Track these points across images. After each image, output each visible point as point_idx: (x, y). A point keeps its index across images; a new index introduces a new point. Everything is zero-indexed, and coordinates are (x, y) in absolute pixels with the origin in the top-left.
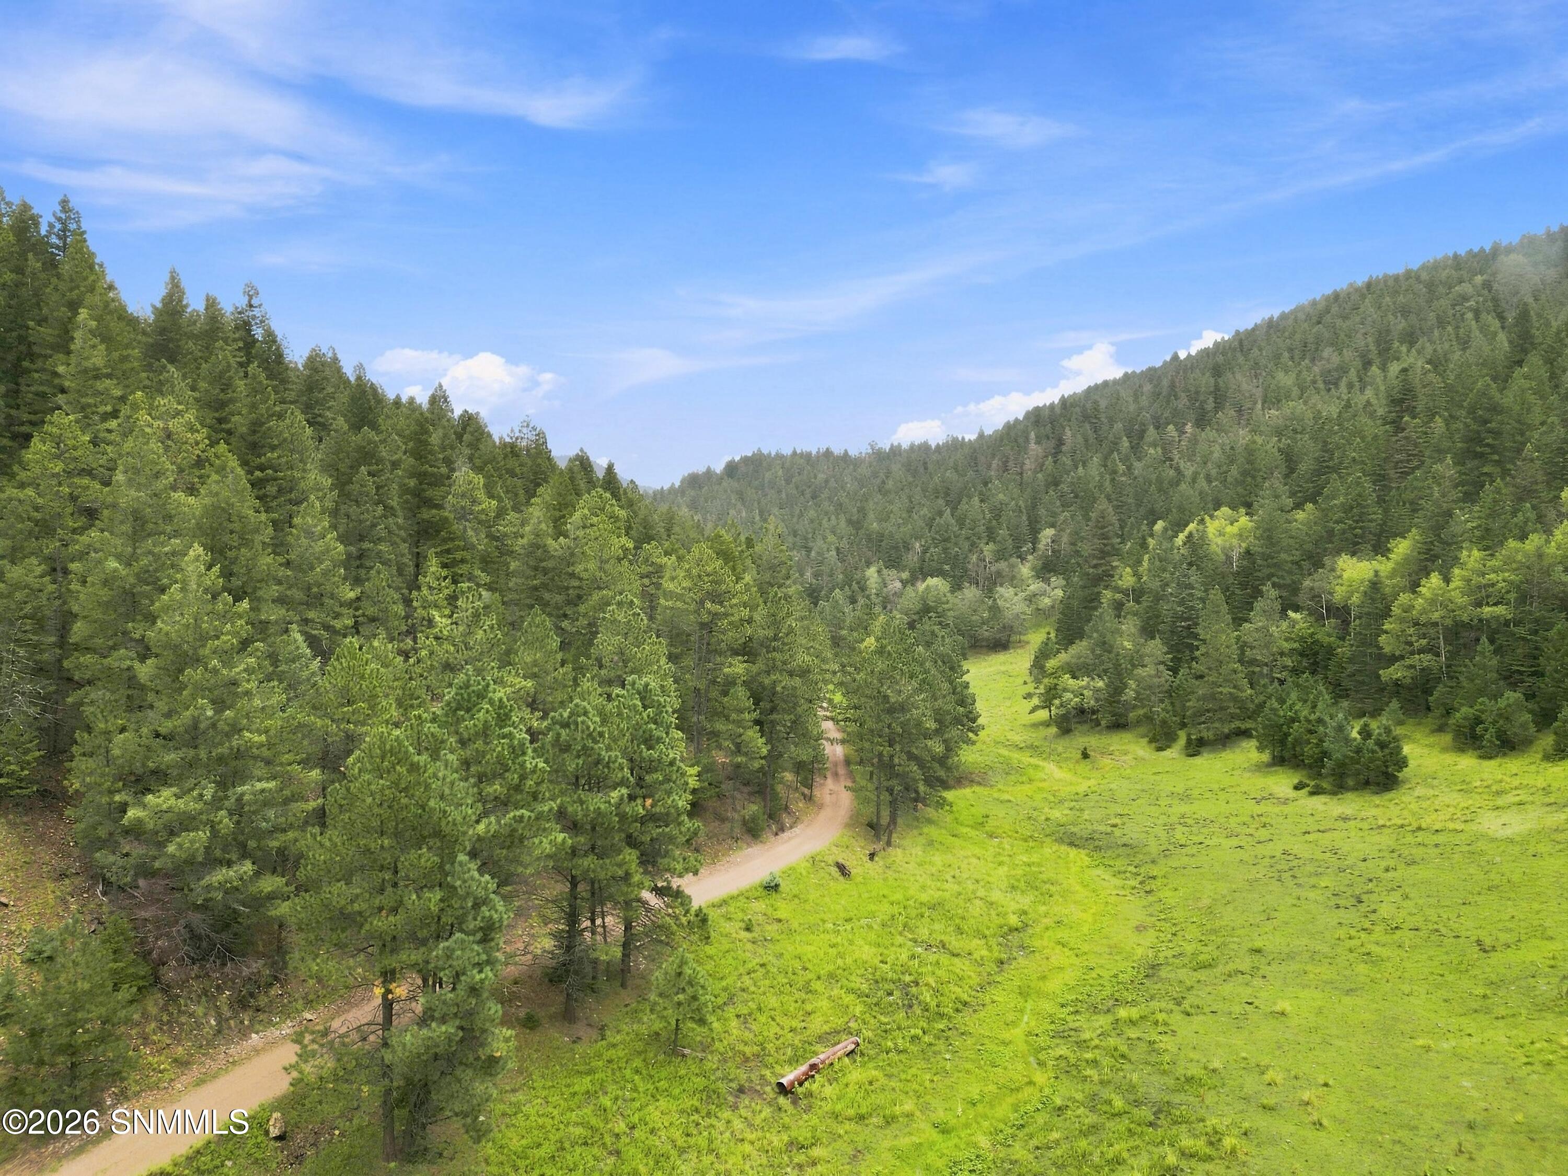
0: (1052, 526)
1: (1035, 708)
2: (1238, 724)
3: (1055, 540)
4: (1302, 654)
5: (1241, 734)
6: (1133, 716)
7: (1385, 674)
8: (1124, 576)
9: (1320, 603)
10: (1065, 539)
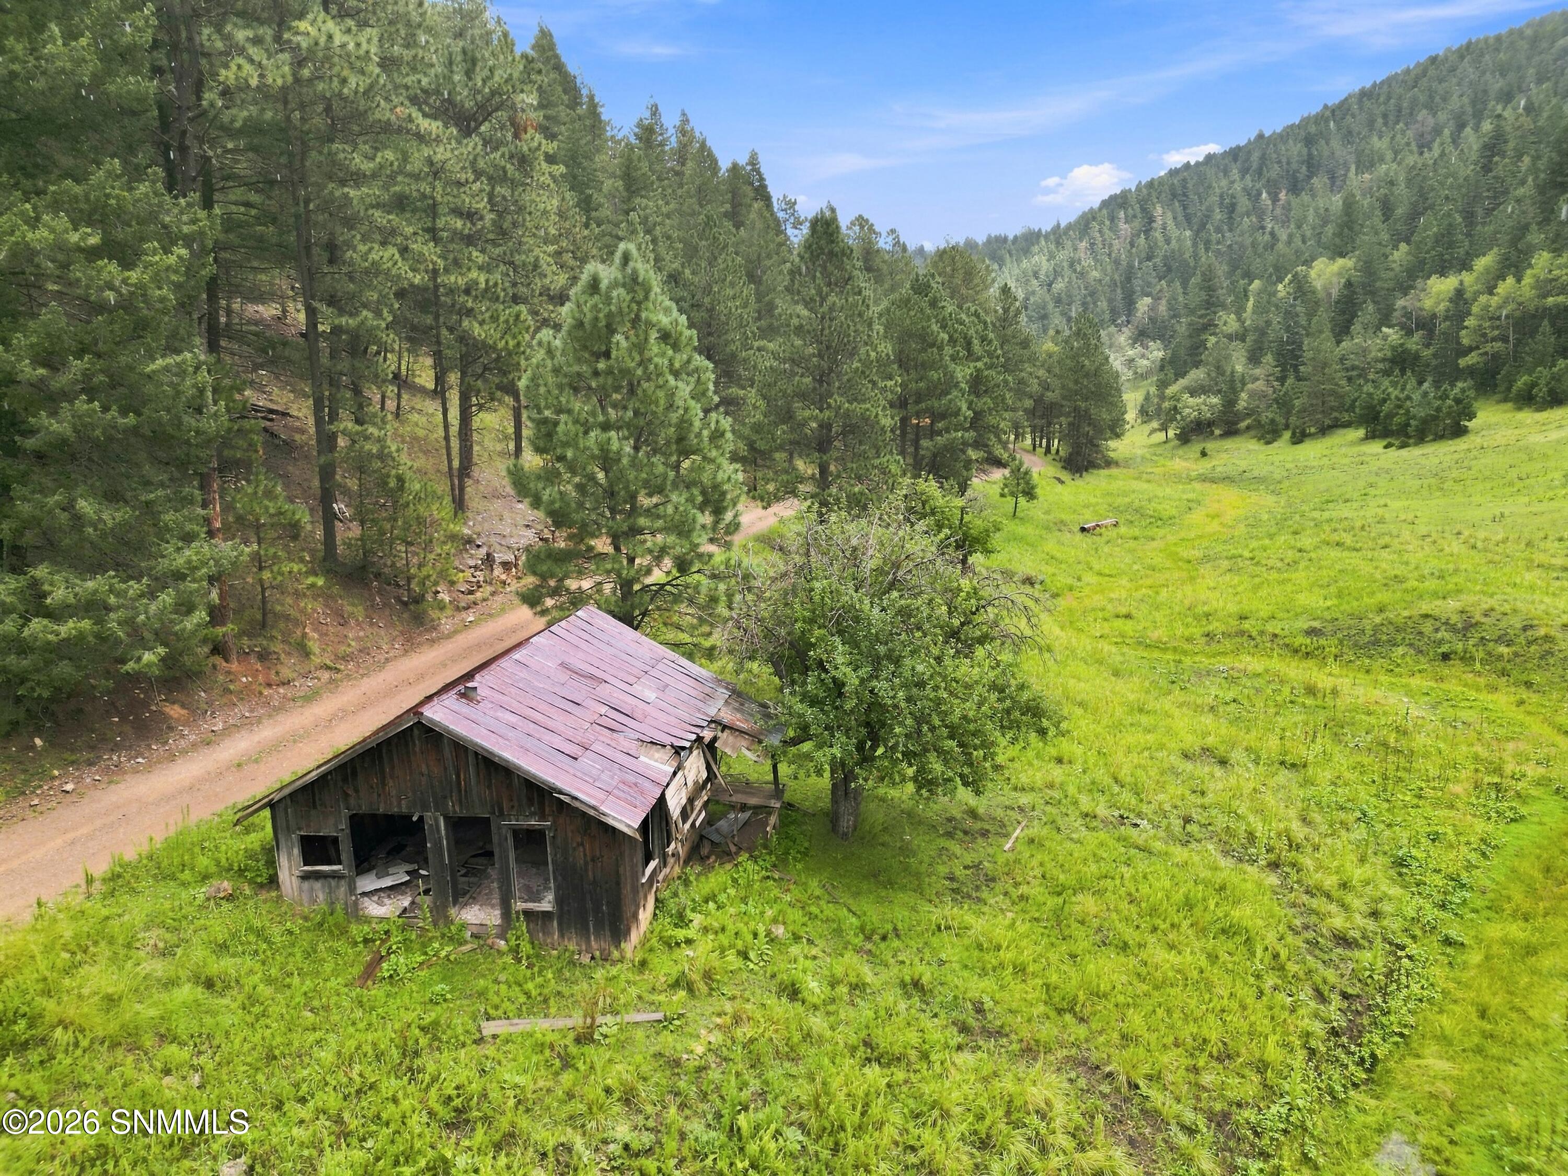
0: (1149, 295)
1: (1153, 431)
2: (1335, 414)
3: (1152, 308)
4: (1393, 361)
5: (1337, 425)
6: (1243, 425)
7: (1463, 362)
8: (1229, 322)
9: (1410, 319)
10: (1163, 308)
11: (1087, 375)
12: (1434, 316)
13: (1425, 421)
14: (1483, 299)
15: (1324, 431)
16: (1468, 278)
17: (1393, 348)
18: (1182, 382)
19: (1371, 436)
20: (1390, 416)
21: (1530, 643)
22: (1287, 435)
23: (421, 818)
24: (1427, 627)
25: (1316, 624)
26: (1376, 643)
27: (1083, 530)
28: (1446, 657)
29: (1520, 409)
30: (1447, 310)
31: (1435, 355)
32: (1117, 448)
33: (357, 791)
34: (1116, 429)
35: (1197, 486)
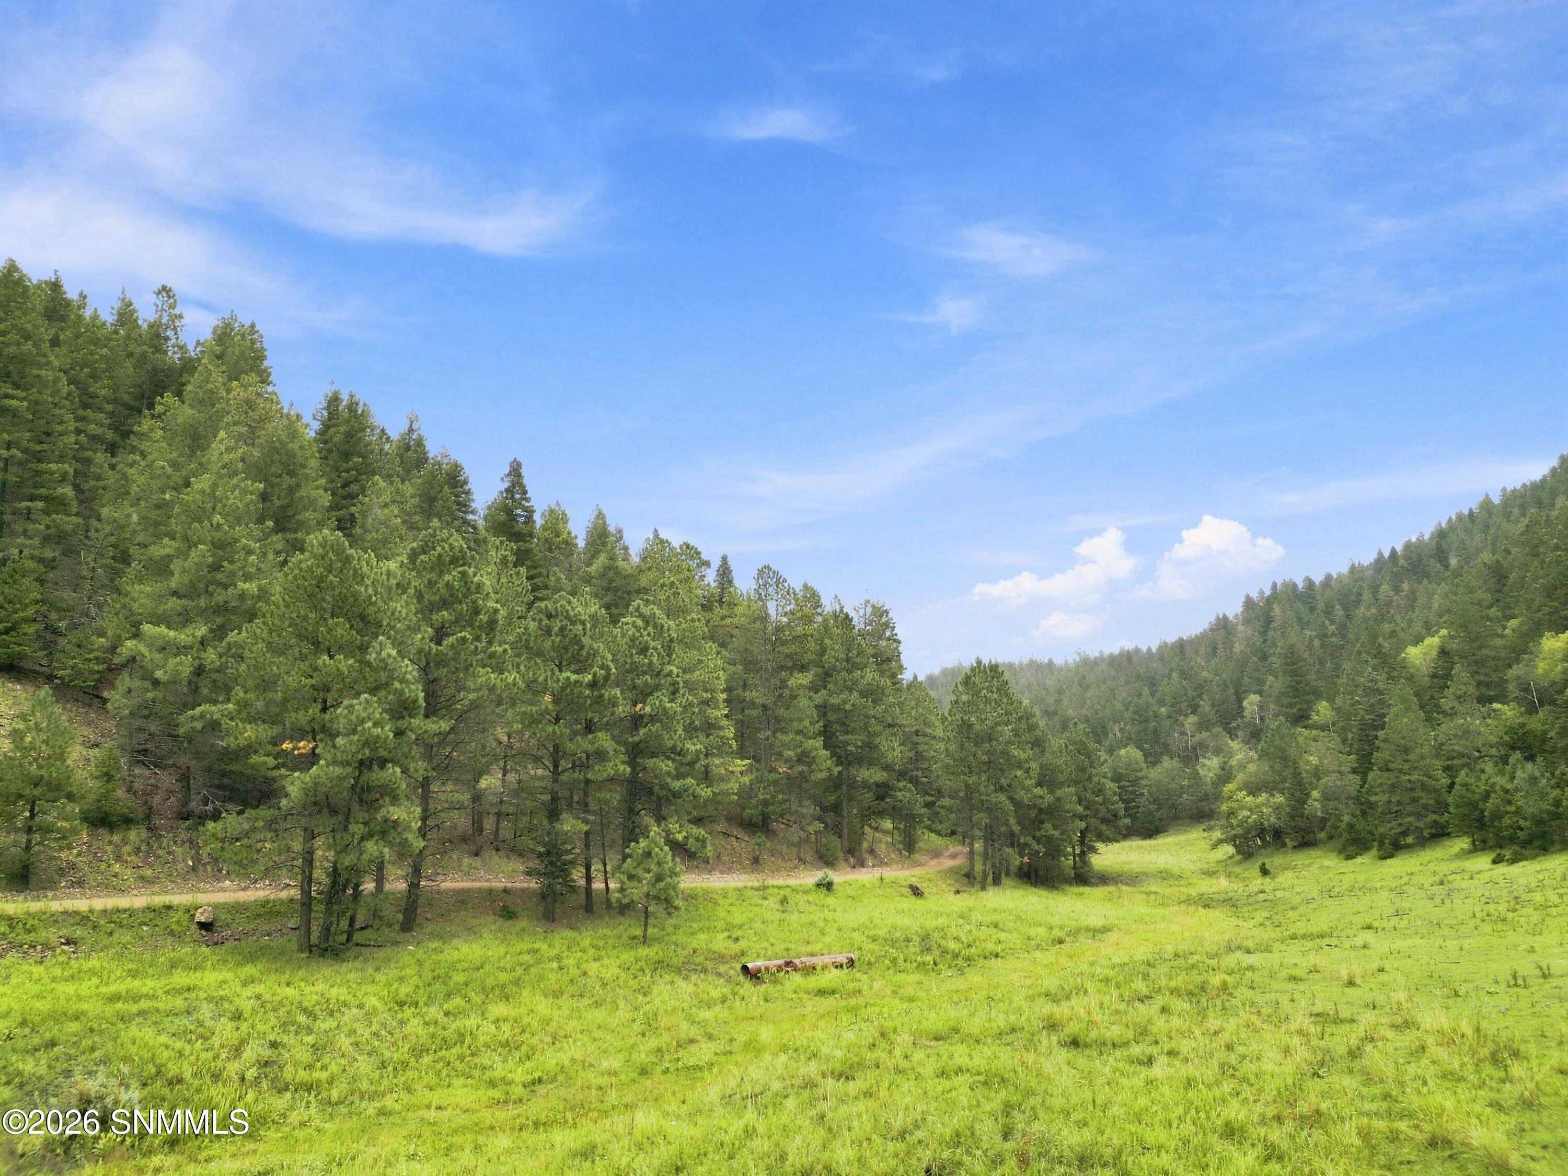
0: (1260, 693)
2: (1436, 818)
4: (1511, 746)
5: (1439, 834)
6: (1319, 835)
9: (1528, 690)
10: (1272, 706)
13: (1540, 822)
15: (1423, 840)
18: (1241, 778)
19: (1477, 848)
20: (1497, 815)
22: (1374, 847)
27: (742, 970)
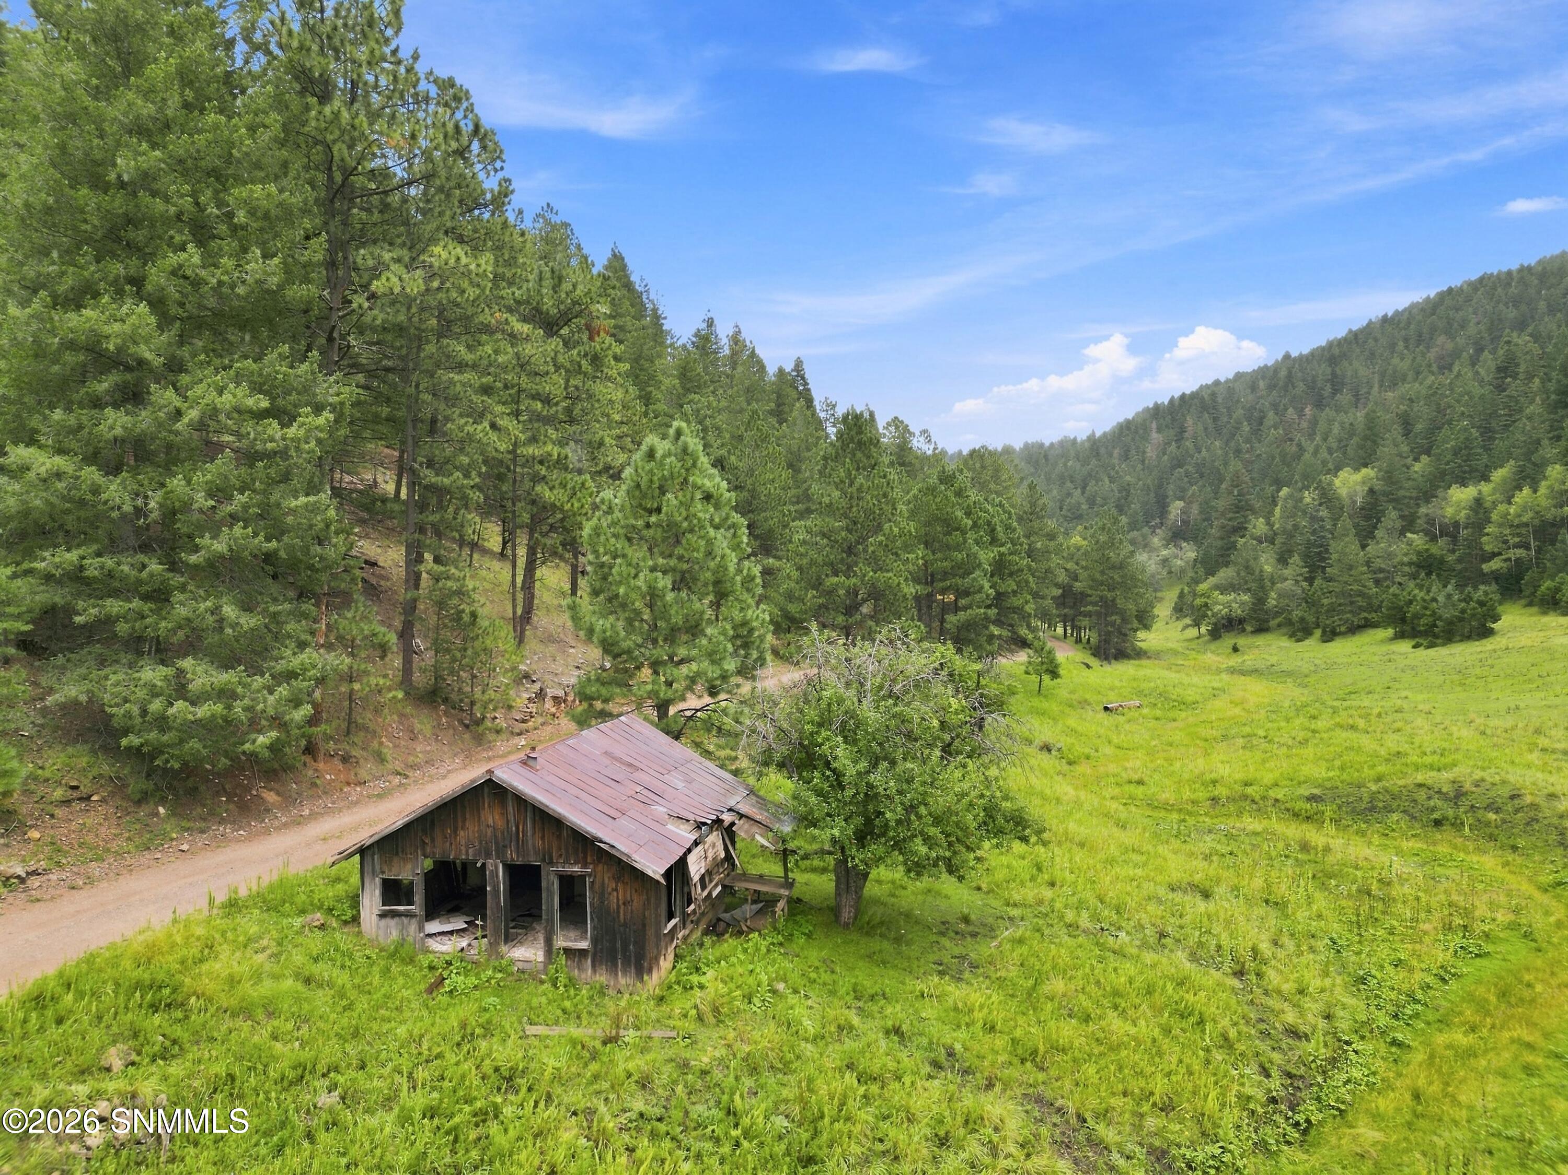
0: (1181, 498)
1: (1187, 627)
2: (1365, 615)
3: (1184, 512)
4: (1419, 566)
5: (1367, 625)
6: (1273, 623)
7: (1486, 567)
8: (1259, 526)
9: (1433, 525)
10: (1195, 510)
11: (1113, 567)
12: (1456, 525)
13: (1450, 623)
14: (1502, 508)
15: (1354, 629)
16: (1486, 488)
17: (1419, 553)
18: (1212, 580)
19: (1400, 636)
20: (1417, 616)
21: (1517, 811)
22: (1318, 633)
23: (484, 865)
24: (1422, 795)
25: (1316, 791)
26: (1372, 809)
27: (1106, 709)
28: (1438, 823)
29: (1545, 613)
30: (1468, 518)
31: (1459, 561)
32: (1147, 639)
33: (433, 840)
34: (1144, 620)
35: (1224, 676)
